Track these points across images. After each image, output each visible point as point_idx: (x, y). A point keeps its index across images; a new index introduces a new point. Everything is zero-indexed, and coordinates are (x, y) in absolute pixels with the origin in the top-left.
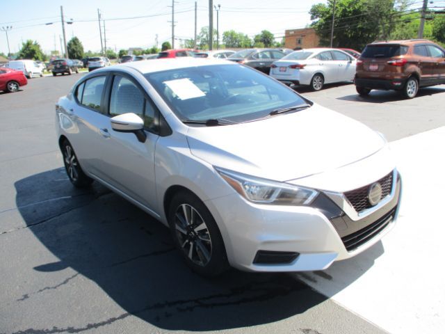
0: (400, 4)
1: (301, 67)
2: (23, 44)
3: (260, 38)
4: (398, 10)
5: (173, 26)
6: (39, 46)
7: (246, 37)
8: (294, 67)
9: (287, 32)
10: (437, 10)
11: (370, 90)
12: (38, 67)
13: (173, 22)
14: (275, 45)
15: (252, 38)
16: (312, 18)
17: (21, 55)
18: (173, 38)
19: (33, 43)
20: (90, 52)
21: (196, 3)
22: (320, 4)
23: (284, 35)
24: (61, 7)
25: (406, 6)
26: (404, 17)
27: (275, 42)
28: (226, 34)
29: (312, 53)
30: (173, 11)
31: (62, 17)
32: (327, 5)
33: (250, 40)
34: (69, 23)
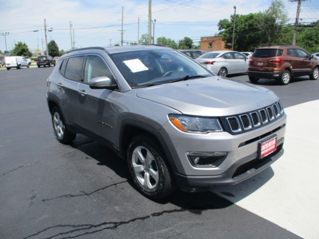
0: (281, 20)
1: (212, 63)
2: (16, 45)
3: (183, 43)
4: (279, 24)
5: (122, 34)
6: (27, 46)
7: (173, 41)
8: (207, 63)
9: (202, 38)
10: (306, 24)
11: (258, 79)
12: (26, 61)
13: (122, 31)
14: (194, 47)
15: (177, 42)
16: (220, 29)
17: (14, 53)
18: (122, 42)
19: (23, 44)
20: (62, 50)
21: (139, 18)
22: (225, 20)
23: (200, 41)
24: (45, 20)
25: (284, 22)
26: (283, 29)
27: (194, 46)
28: (159, 39)
29: (219, 54)
30: (122, 23)
31: (45, 26)
32: (230, 20)
33: (176, 44)
34: (49, 31)
